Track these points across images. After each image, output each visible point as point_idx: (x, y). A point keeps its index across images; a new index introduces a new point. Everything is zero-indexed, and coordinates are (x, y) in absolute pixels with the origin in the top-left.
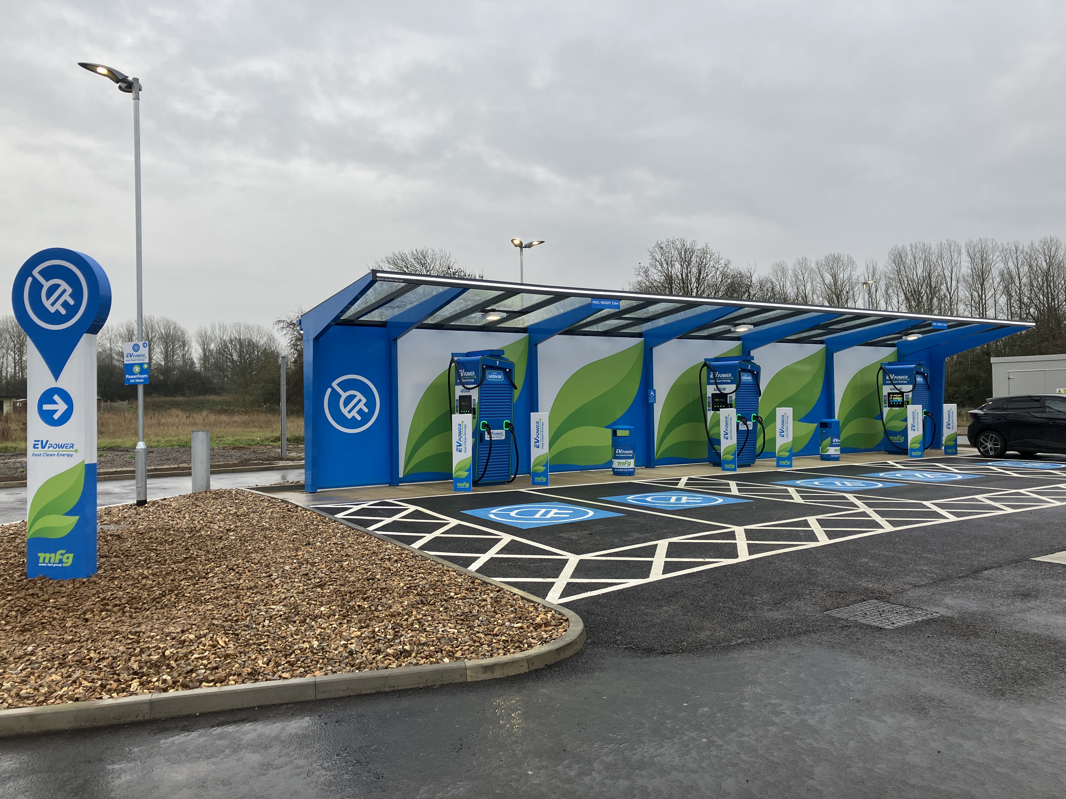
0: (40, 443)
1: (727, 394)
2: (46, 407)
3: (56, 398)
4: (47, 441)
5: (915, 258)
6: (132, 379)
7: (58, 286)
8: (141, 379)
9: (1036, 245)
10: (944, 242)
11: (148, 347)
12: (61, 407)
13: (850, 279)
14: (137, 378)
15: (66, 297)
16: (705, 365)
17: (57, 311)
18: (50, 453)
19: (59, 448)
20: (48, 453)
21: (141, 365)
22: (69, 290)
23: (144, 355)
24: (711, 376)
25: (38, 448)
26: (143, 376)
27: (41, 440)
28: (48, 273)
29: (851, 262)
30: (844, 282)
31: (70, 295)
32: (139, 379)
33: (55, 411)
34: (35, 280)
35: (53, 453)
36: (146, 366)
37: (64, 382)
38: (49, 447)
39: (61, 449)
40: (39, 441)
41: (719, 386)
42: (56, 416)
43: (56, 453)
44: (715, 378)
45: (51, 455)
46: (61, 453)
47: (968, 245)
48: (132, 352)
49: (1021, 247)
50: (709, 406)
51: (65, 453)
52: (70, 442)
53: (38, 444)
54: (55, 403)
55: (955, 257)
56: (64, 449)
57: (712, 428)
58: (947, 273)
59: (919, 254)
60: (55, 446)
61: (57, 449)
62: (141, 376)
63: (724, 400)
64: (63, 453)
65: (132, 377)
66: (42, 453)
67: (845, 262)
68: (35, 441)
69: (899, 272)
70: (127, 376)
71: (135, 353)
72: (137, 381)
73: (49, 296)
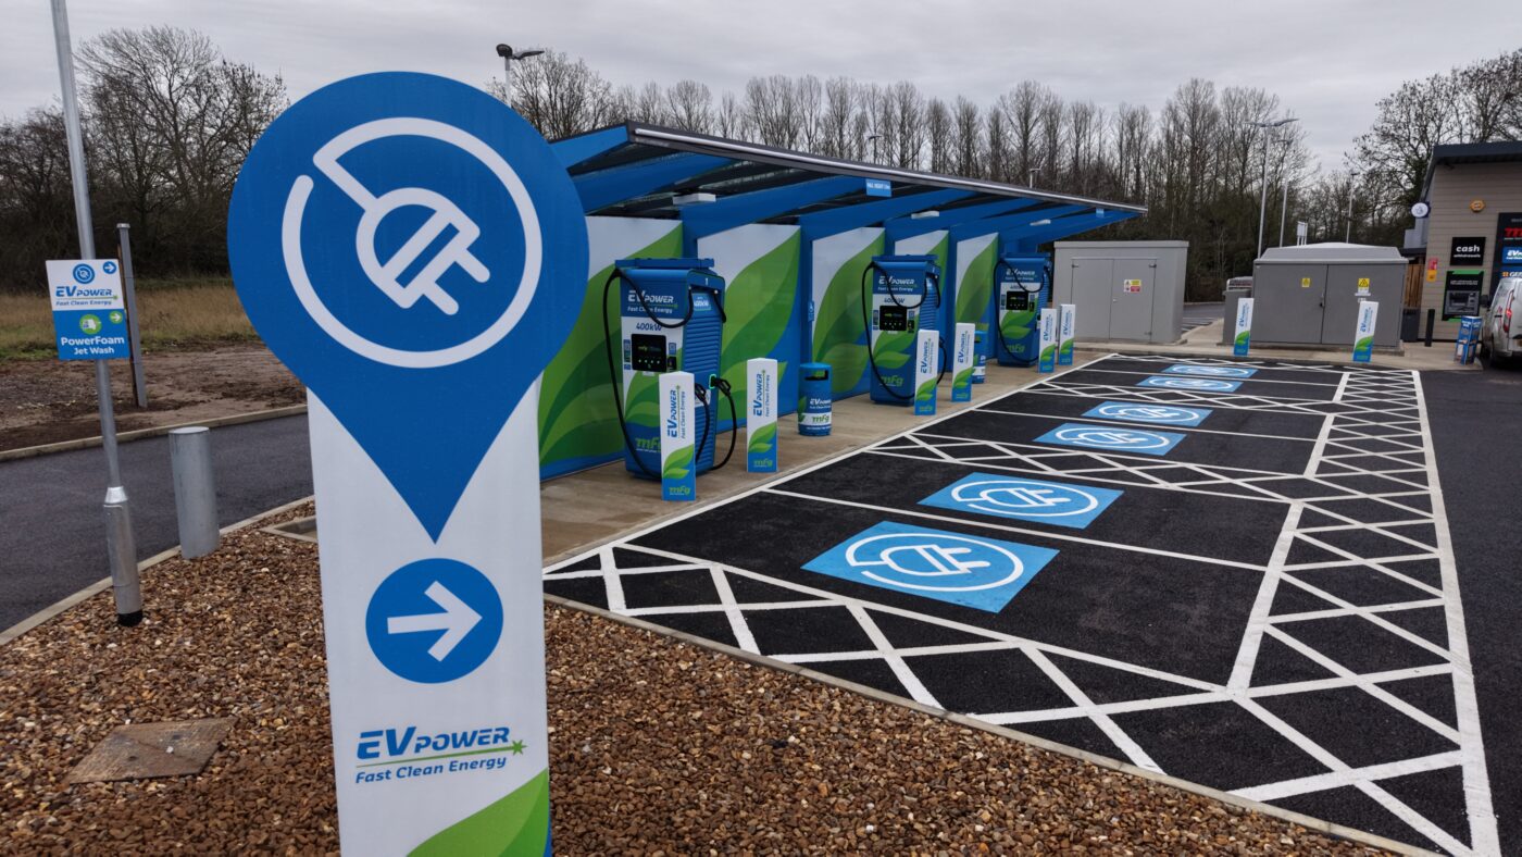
0: (383, 740)
1: (905, 308)
2: (398, 625)
3: (437, 592)
4: (411, 731)
5: (774, 94)
6: (80, 347)
7: (422, 214)
8: (107, 346)
9: (893, 90)
10: (805, 77)
11: (118, 272)
12: (456, 619)
13: (705, 114)
14: (94, 346)
15: (458, 253)
16: (872, 265)
17: (424, 301)
18: (423, 765)
19: (456, 745)
20: (415, 765)
21: (103, 315)
22: (469, 231)
23: (109, 292)
24: (881, 282)
25: (376, 755)
26: (112, 341)
27: (385, 727)
28: (377, 166)
29: (706, 93)
30: (698, 117)
31: (474, 249)
32: (101, 346)
33: (437, 634)
34: (324, 187)
35: (433, 763)
36: (117, 318)
37: (460, 541)
38: (418, 748)
39: (463, 749)
40: (379, 733)
41: (895, 296)
42: (439, 651)
43: (446, 763)
44: (889, 285)
45: (428, 771)
46: (461, 759)
47: (828, 83)
48: (72, 283)
49: (878, 90)
50: (875, 323)
51: (478, 758)
52: (494, 723)
53: (376, 744)
54: (434, 608)
55: (815, 97)
56: (476, 746)
57: (878, 354)
58: (807, 114)
59: (779, 90)
60: (441, 742)
61: (450, 749)
62: (104, 341)
63: (900, 316)
64: (469, 759)
65: (80, 342)
66: (394, 769)
67: (700, 92)
68: (364, 735)
69: (757, 109)
70: (64, 340)
71: (80, 287)
72: (93, 351)
73: (385, 248)
